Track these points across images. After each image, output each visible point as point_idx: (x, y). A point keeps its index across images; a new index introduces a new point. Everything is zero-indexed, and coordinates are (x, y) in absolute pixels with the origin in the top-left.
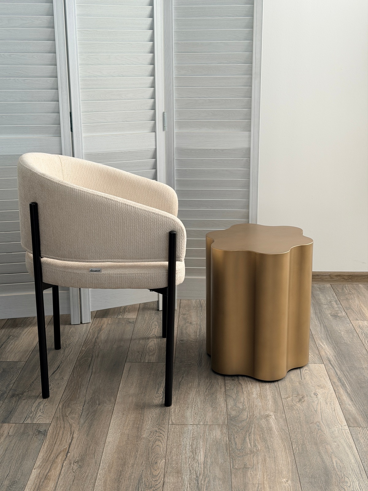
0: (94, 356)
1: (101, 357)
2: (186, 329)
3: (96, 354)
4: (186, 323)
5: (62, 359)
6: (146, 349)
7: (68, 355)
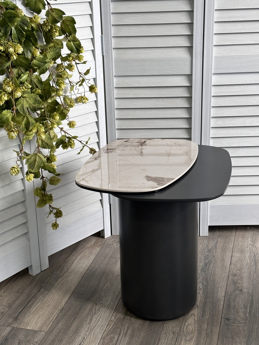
0: (122, 332)
1: (130, 335)
2: (234, 301)
3: (124, 329)
4: (235, 291)
5: (85, 334)
6: (183, 328)
7: (94, 327)
